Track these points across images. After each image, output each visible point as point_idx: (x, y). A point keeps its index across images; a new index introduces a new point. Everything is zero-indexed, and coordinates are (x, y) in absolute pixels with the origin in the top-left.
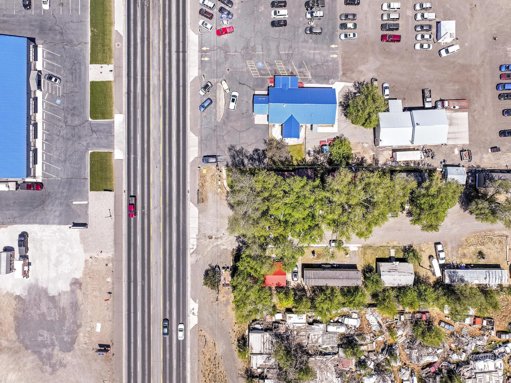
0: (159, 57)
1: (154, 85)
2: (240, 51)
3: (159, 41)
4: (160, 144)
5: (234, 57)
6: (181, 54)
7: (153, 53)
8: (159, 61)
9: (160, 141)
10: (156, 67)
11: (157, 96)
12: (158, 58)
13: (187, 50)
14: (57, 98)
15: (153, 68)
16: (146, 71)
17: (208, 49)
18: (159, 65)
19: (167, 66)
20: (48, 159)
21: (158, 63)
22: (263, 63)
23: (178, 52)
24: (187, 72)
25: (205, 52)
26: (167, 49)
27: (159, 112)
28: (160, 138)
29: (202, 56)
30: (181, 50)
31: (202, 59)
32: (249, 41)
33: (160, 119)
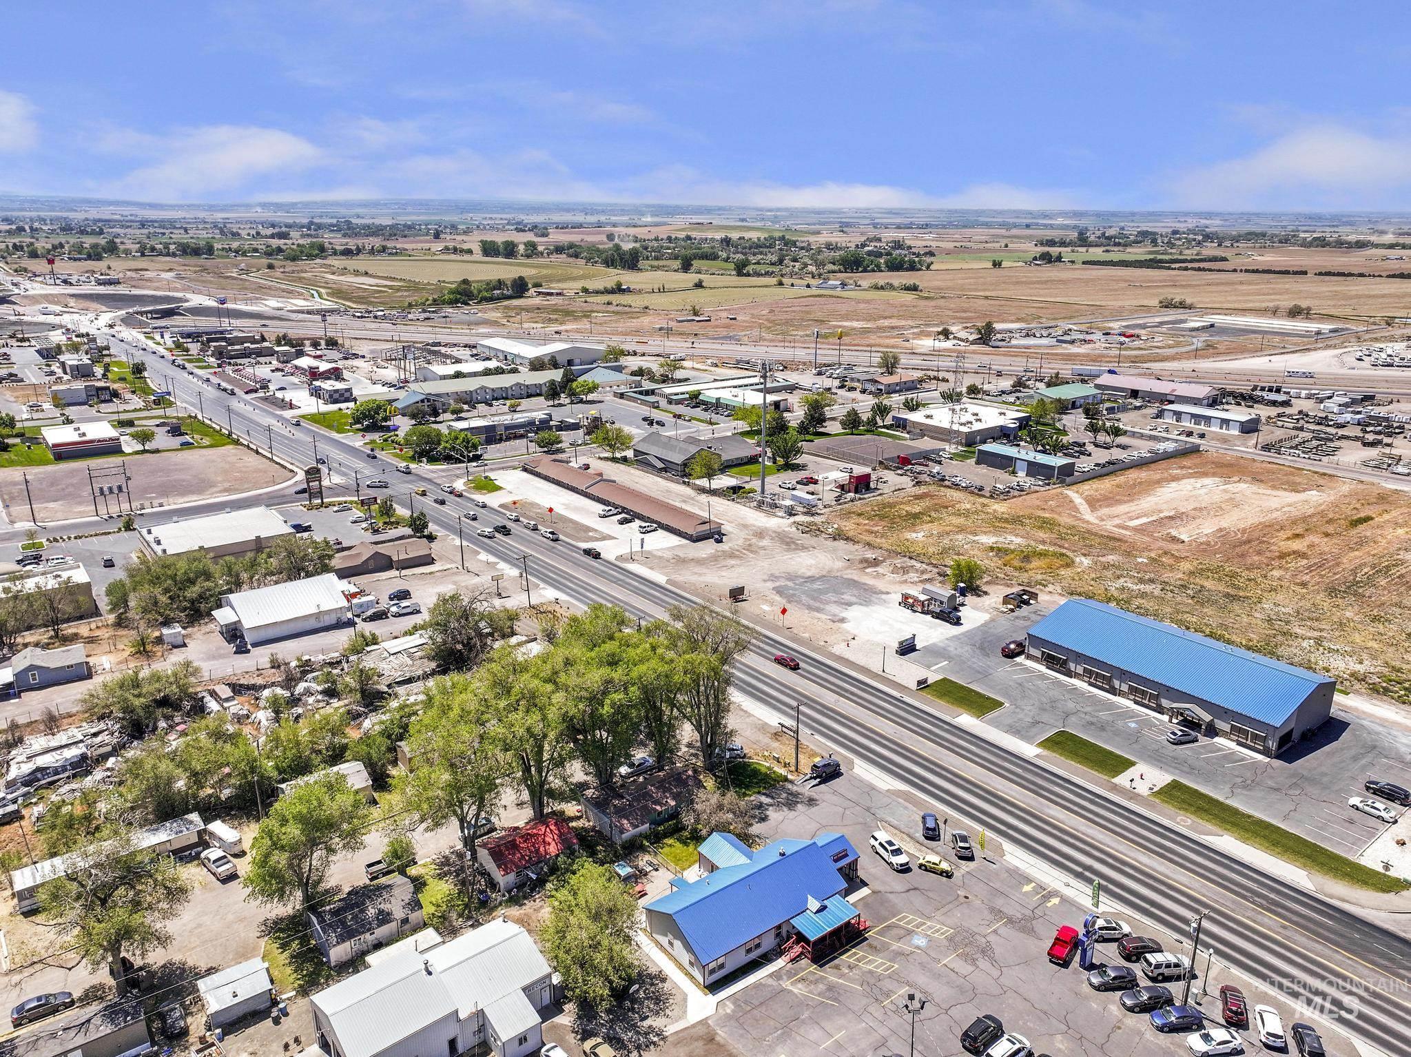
2: (988, 938)
5: (985, 922)
14: (1139, 726)
16: (1088, 815)
22: (918, 948)
25: (1047, 897)
29: (1042, 888)
31: (1033, 884)
32: (996, 966)
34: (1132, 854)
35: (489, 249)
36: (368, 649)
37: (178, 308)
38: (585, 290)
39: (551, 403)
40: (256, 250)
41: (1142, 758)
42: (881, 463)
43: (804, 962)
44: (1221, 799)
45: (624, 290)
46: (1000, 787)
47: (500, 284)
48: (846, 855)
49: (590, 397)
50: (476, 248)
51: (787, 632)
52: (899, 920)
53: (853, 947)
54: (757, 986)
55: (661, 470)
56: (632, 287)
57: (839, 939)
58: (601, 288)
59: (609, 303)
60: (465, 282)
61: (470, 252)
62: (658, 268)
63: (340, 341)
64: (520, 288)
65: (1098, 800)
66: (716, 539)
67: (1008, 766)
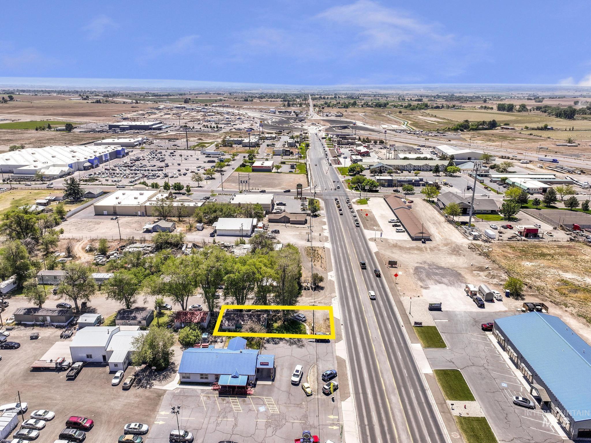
0: (394, 420)
1: (395, 396)
2: (286, 423)
3: (399, 437)
5: (296, 418)
6: (366, 423)
7: (404, 424)
8: (394, 416)
10: (396, 411)
11: (388, 387)
12: (397, 420)
13: (359, 427)
14: (508, 387)
15: (400, 411)
16: (408, 407)
17: (330, 427)
20: (493, 350)
21: (395, 414)
22: (258, 411)
23: (371, 426)
24: (356, 406)
25: (333, 424)
26: (386, 428)
27: (382, 373)
29: (338, 420)
30: (367, 427)
31: (337, 417)
32: (274, 433)
33: (381, 369)
34: (401, 432)
35: (501, 108)
36: (240, 245)
37: (348, 126)
38: (527, 128)
39: (435, 174)
40: (402, 106)
41: (482, 400)
42: (561, 226)
43: (217, 392)
44: (497, 439)
45: (549, 129)
46: (386, 377)
47: (484, 123)
48: (268, 365)
49: (455, 174)
50: (495, 107)
51: (393, 285)
52: (266, 398)
53: (237, 397)
54: (193, 390)
55: (441, 209)
56: (554, 128)
57: (233, 391)
58: (536, 127)
59: (531, 134)
60: (467, 121)
61: (492, 108)
62: (586, 119)
63: (385, 141)
64: (493, 125)
65: (425, 404)
66: (422, 241)
67: (405, 371)
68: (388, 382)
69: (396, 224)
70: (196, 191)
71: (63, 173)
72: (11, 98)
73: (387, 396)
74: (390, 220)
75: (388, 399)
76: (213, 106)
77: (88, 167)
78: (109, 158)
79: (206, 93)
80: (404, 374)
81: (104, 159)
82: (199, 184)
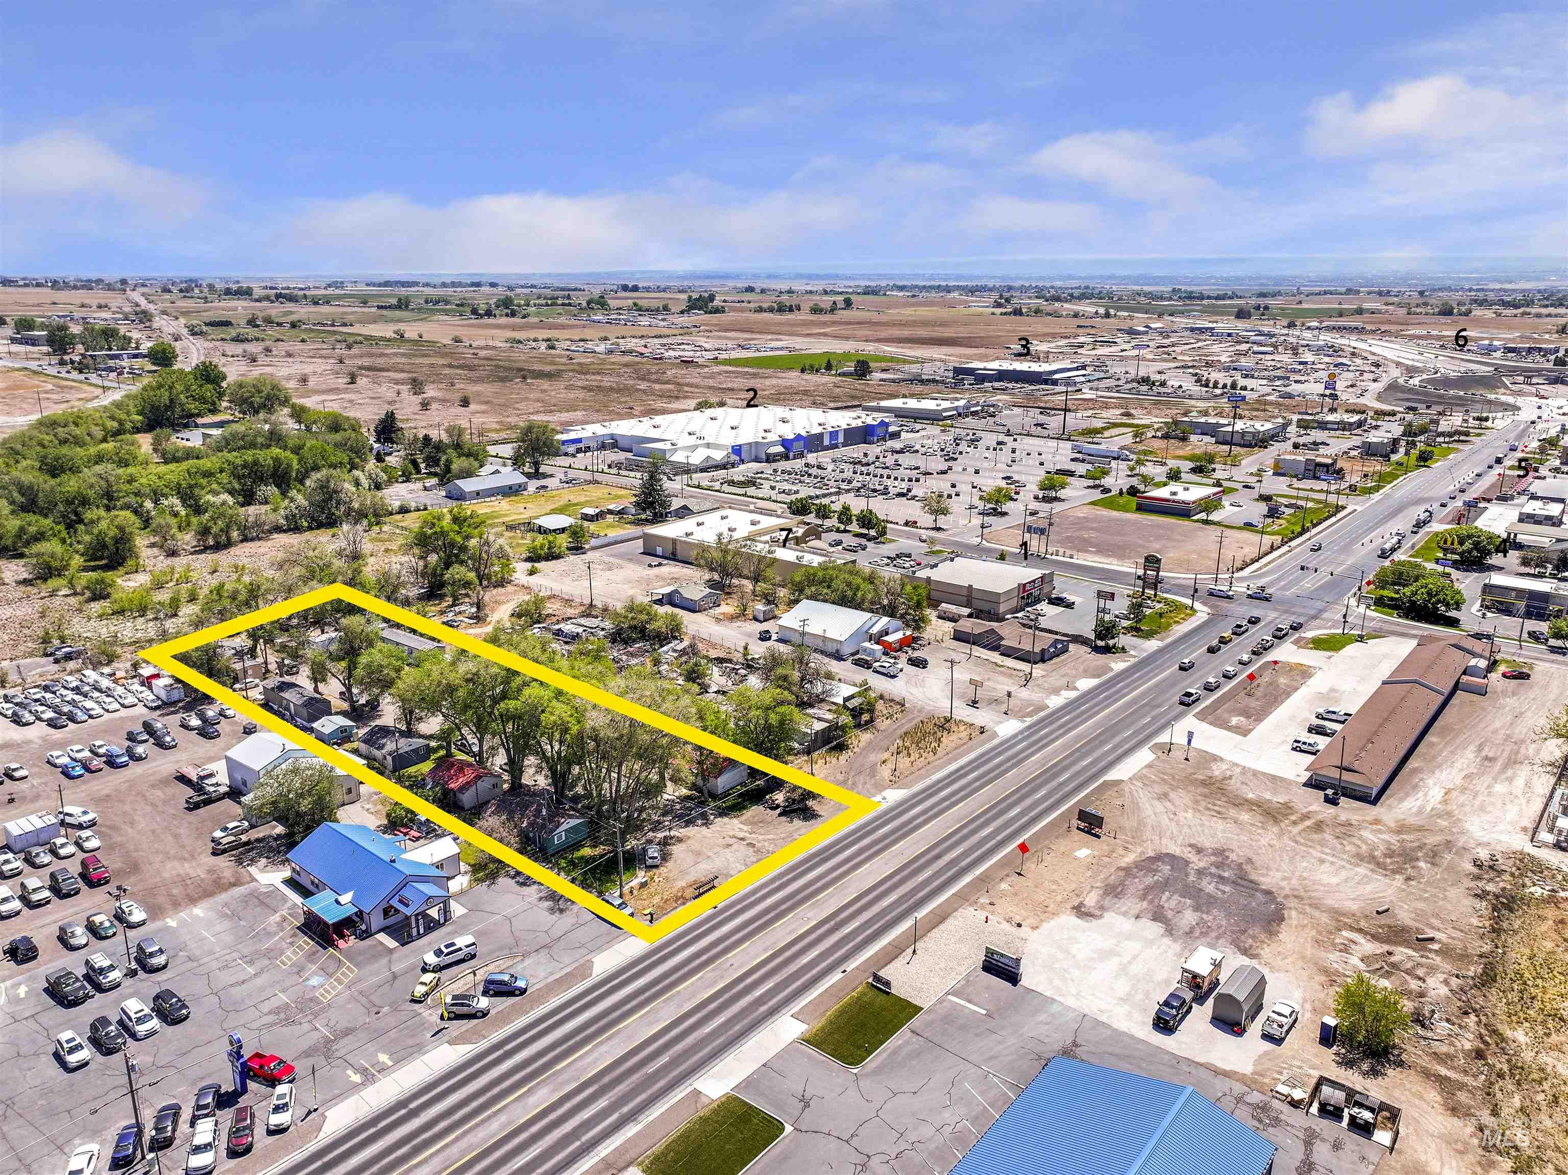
1: (554, 1091)
2: (307, 1024)
4: (678, 992)
5: (332, 1024)
6: (413, 1106)
8: (483, 1121)
9: (672, 996)
10: (503, 1118)
11: (573, 1068)
13: (394, 1103)
15: (510, 1123)
17: (350, 1072)
18: (489, 1117)
19: (474, 1104)
22: (306, 980)
23: (414, 1113)
25: (364, 1071)
28: (668, 999)
30: (403, 1112)
32: (264, 1028)
33: (626, 1027)
48: (408, 906)
52: (348, 967)
53: (316, 942)
65: (578, 1143)
66: (1326, 795)
67: (664, 1059)
68: (589, 1059)
69: (1323, 727)
70: (900, 534)
71: (710, 463)
72: (848, 303)
73: (538, 1083)
74: (1321, 711)
75: (529, 1091)
76: (1309, 328)
77: (776, 455)
78: (841, 439)
79: (1349, 291)
80: (652, 1064)
81: (826, 442)
82: (935, 520)
